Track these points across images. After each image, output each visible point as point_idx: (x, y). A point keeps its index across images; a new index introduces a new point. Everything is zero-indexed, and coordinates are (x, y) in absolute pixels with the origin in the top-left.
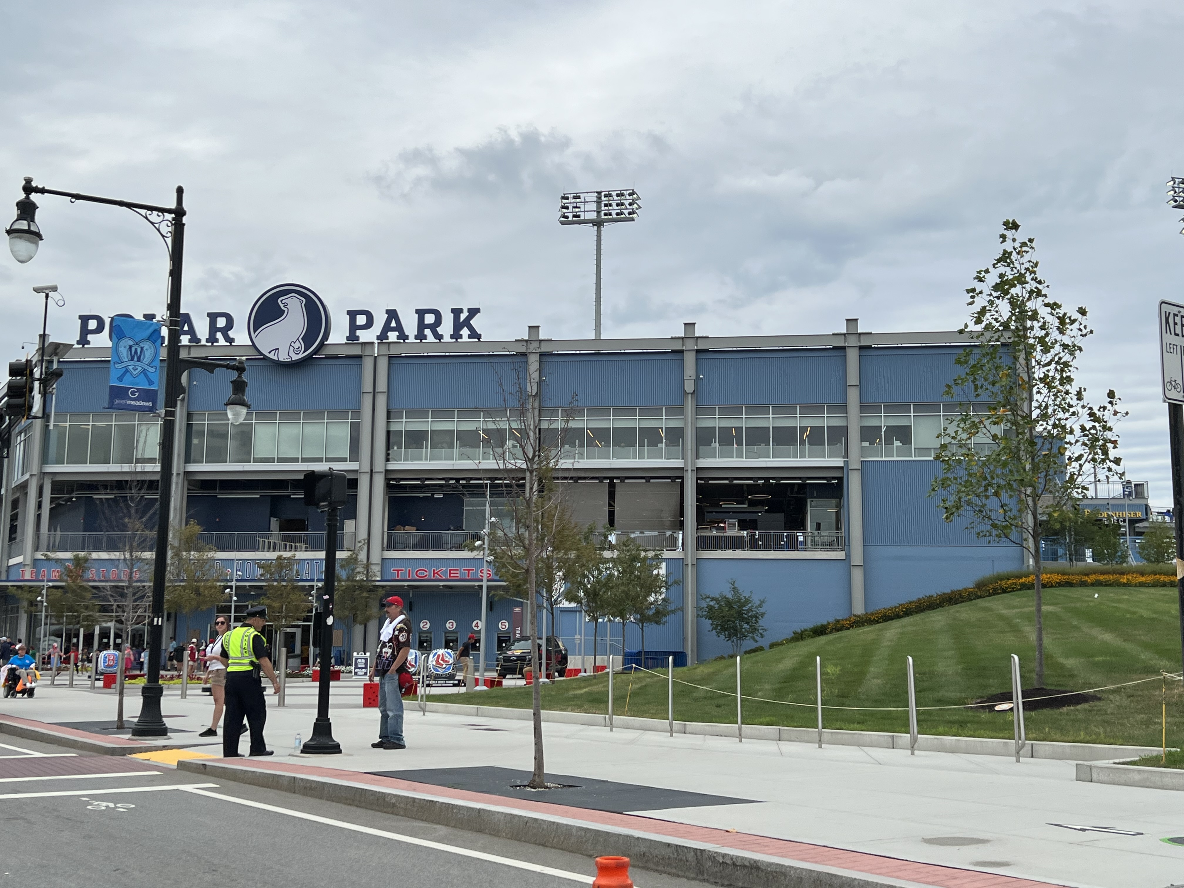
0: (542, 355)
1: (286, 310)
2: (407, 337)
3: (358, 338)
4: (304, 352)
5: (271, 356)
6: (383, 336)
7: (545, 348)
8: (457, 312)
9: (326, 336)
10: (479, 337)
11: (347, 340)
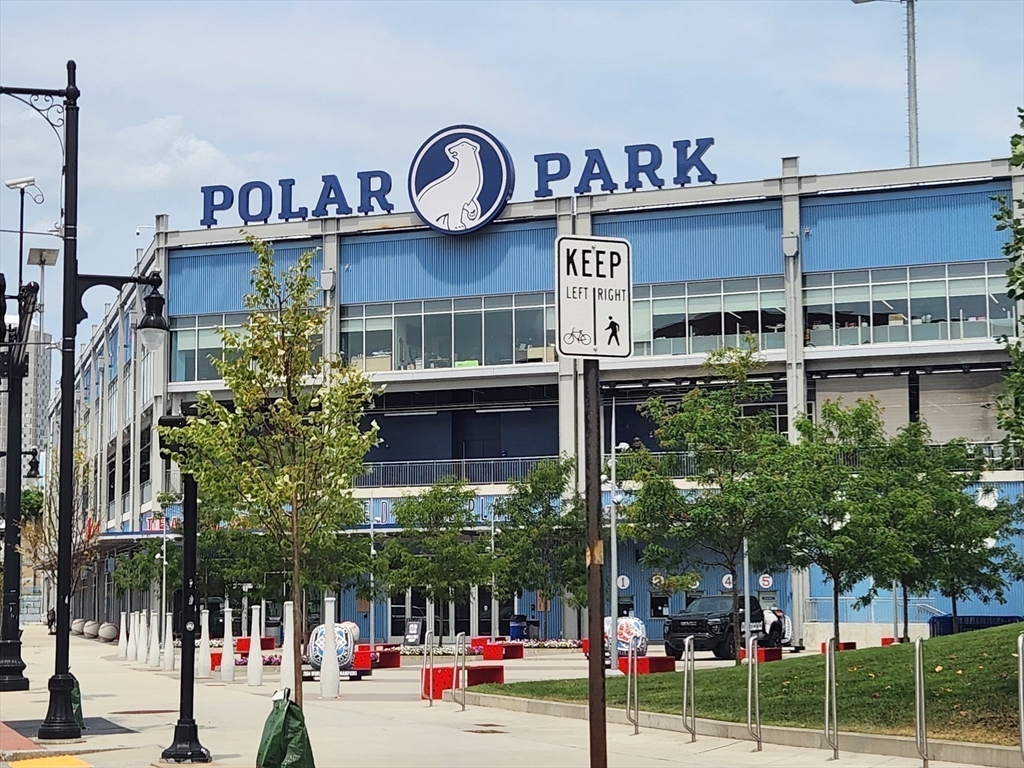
0: (802, 197)
1: (456, 161)
2: (615, 186)
3: (550, 193)
4: (481, 216)
5: (440, 225)
6: (583, 188)
7: (807, 188)
8: (681, 146)
9: (509, 192)
10: (713, 179)
11: (536, 196)
